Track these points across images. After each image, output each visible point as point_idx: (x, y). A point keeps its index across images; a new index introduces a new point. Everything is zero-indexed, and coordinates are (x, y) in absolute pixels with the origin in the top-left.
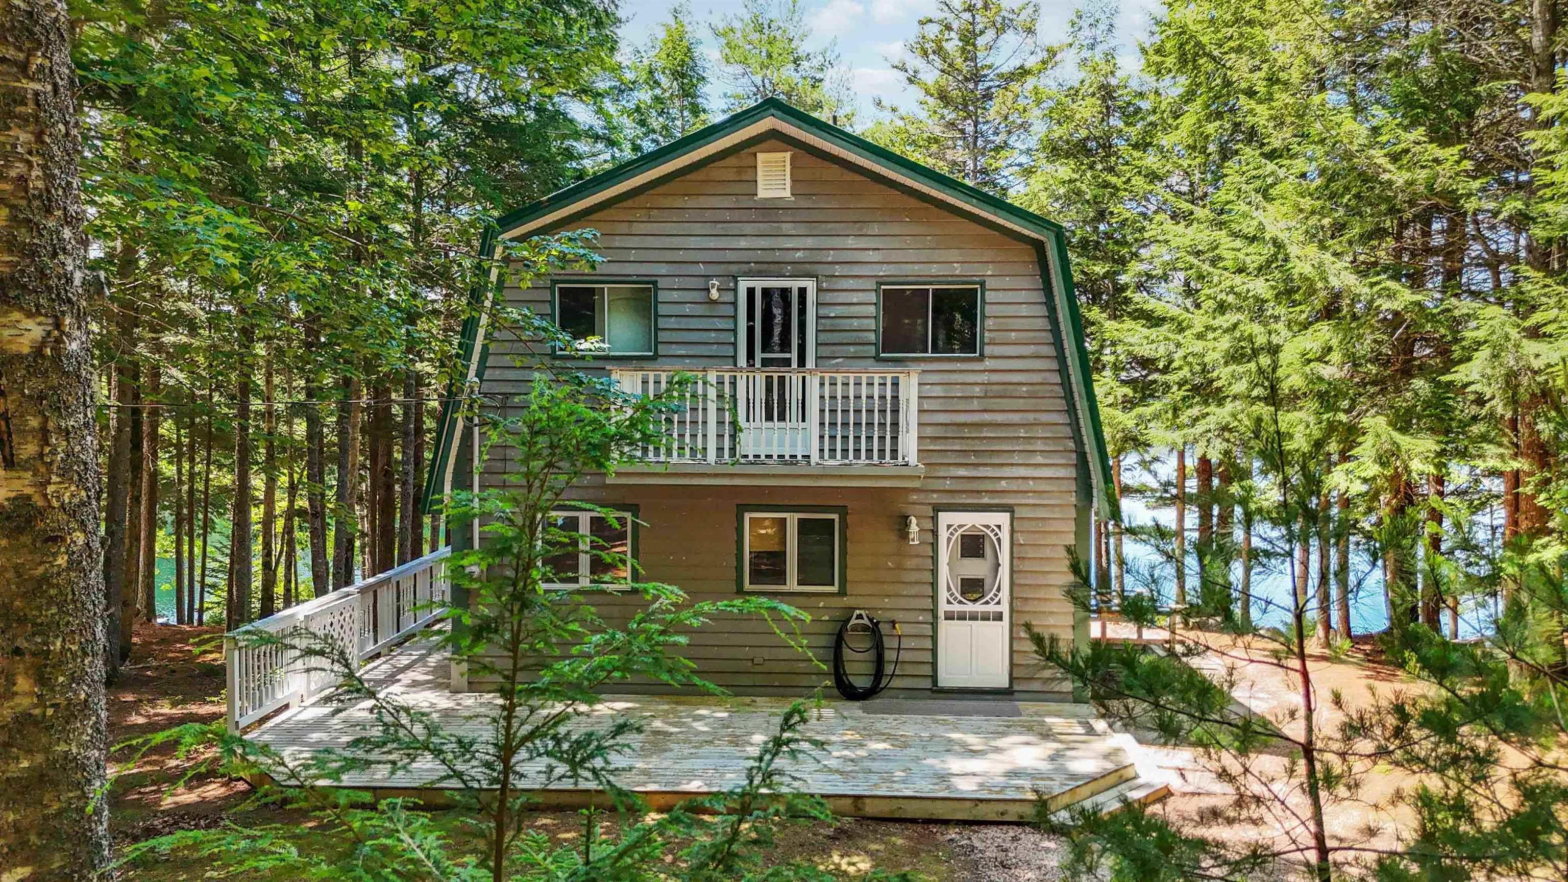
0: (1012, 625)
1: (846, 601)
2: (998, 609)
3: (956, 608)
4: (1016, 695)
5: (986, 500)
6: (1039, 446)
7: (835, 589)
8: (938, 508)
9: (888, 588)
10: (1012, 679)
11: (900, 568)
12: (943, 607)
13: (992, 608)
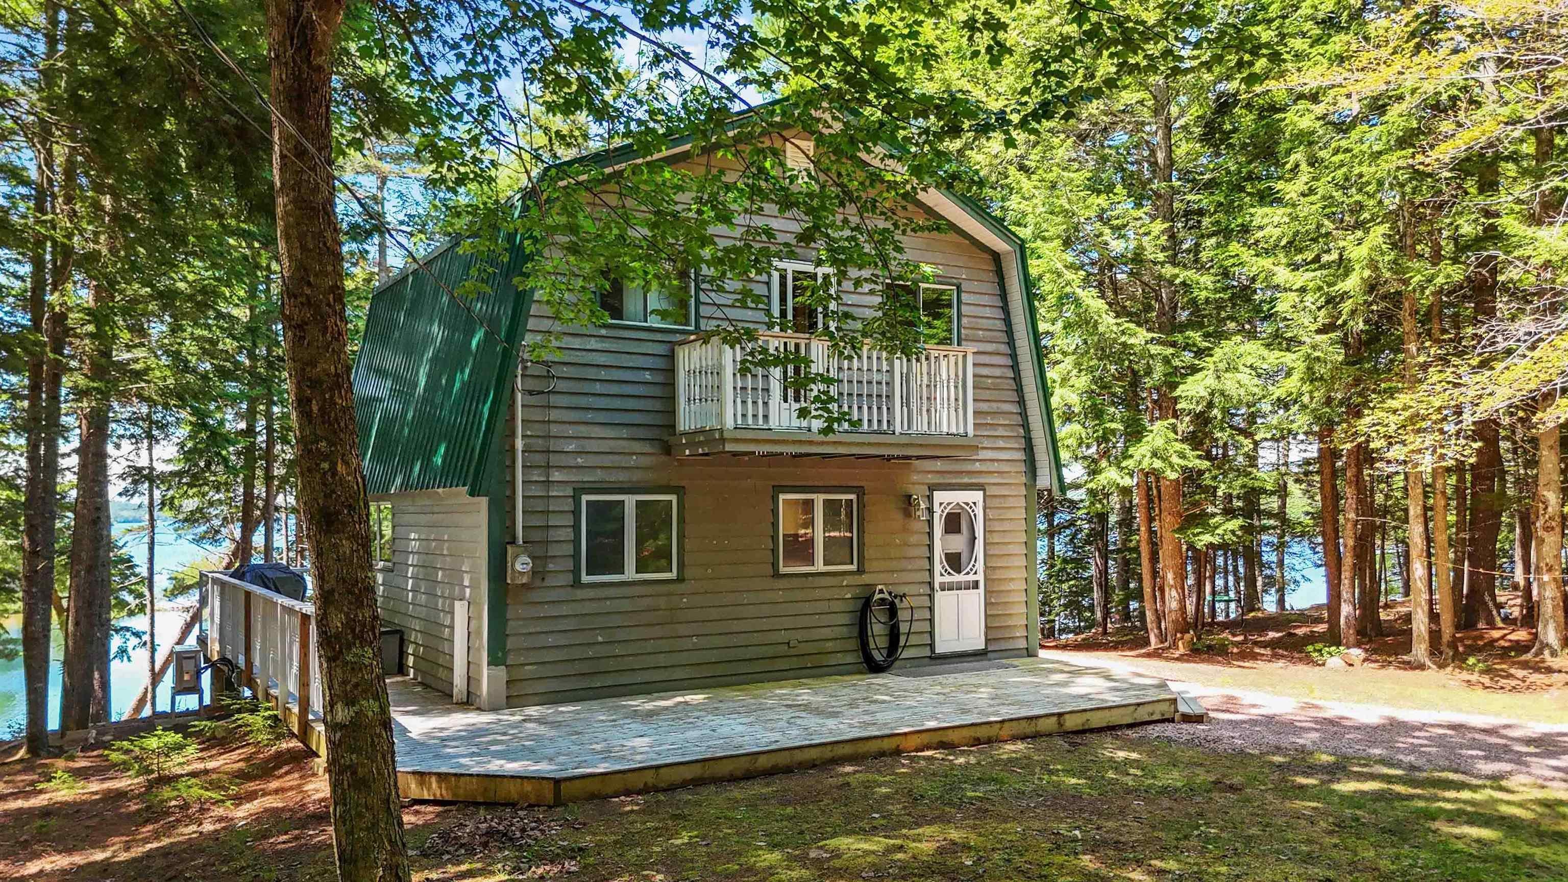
0: (986, 591)
1: (866, 579)
2: (975, 578)
3: (947, 579)
4: (990, 655)
5: (966, 480)
6: (1000, 432)
7: (853, 567)
8: (932, 488)
9: (894, 565)
10: (987, 641)
11: (906, 544)
12: (938, 579)
13: (971, 578)
